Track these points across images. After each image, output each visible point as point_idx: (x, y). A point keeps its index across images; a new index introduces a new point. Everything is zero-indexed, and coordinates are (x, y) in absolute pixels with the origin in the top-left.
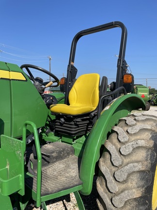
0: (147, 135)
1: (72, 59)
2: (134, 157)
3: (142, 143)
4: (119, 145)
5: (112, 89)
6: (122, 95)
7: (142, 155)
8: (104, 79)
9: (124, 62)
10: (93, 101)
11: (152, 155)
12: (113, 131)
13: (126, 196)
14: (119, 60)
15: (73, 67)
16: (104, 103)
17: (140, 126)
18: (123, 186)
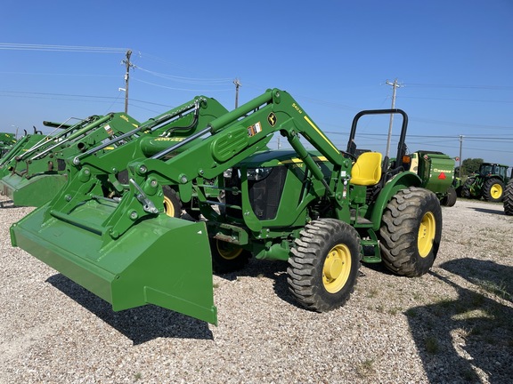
0: (417, 200)
1: (352, 135)
2: (407, 211)
3: (413, 203)
4: (397, 206)
5: (393, 167)
6: (401, 172)
7: (412, 210)
8: (386, 158)
9: (405, 145)
10: (376, 177)
11: (419, 211)
12: (393, 198)
13: (400, 233)
14: (400, 143)
15: (353, 143)
16: (385, 177)
17: (412, 194)
18: (398, 228)
